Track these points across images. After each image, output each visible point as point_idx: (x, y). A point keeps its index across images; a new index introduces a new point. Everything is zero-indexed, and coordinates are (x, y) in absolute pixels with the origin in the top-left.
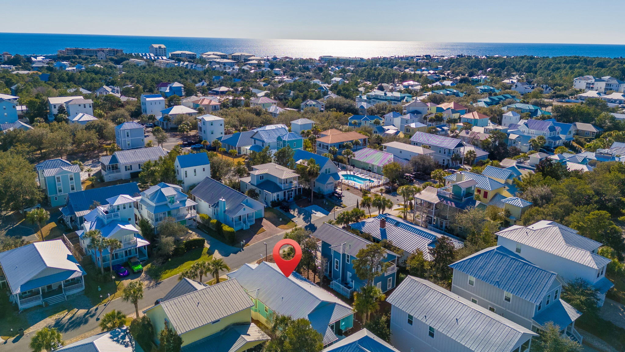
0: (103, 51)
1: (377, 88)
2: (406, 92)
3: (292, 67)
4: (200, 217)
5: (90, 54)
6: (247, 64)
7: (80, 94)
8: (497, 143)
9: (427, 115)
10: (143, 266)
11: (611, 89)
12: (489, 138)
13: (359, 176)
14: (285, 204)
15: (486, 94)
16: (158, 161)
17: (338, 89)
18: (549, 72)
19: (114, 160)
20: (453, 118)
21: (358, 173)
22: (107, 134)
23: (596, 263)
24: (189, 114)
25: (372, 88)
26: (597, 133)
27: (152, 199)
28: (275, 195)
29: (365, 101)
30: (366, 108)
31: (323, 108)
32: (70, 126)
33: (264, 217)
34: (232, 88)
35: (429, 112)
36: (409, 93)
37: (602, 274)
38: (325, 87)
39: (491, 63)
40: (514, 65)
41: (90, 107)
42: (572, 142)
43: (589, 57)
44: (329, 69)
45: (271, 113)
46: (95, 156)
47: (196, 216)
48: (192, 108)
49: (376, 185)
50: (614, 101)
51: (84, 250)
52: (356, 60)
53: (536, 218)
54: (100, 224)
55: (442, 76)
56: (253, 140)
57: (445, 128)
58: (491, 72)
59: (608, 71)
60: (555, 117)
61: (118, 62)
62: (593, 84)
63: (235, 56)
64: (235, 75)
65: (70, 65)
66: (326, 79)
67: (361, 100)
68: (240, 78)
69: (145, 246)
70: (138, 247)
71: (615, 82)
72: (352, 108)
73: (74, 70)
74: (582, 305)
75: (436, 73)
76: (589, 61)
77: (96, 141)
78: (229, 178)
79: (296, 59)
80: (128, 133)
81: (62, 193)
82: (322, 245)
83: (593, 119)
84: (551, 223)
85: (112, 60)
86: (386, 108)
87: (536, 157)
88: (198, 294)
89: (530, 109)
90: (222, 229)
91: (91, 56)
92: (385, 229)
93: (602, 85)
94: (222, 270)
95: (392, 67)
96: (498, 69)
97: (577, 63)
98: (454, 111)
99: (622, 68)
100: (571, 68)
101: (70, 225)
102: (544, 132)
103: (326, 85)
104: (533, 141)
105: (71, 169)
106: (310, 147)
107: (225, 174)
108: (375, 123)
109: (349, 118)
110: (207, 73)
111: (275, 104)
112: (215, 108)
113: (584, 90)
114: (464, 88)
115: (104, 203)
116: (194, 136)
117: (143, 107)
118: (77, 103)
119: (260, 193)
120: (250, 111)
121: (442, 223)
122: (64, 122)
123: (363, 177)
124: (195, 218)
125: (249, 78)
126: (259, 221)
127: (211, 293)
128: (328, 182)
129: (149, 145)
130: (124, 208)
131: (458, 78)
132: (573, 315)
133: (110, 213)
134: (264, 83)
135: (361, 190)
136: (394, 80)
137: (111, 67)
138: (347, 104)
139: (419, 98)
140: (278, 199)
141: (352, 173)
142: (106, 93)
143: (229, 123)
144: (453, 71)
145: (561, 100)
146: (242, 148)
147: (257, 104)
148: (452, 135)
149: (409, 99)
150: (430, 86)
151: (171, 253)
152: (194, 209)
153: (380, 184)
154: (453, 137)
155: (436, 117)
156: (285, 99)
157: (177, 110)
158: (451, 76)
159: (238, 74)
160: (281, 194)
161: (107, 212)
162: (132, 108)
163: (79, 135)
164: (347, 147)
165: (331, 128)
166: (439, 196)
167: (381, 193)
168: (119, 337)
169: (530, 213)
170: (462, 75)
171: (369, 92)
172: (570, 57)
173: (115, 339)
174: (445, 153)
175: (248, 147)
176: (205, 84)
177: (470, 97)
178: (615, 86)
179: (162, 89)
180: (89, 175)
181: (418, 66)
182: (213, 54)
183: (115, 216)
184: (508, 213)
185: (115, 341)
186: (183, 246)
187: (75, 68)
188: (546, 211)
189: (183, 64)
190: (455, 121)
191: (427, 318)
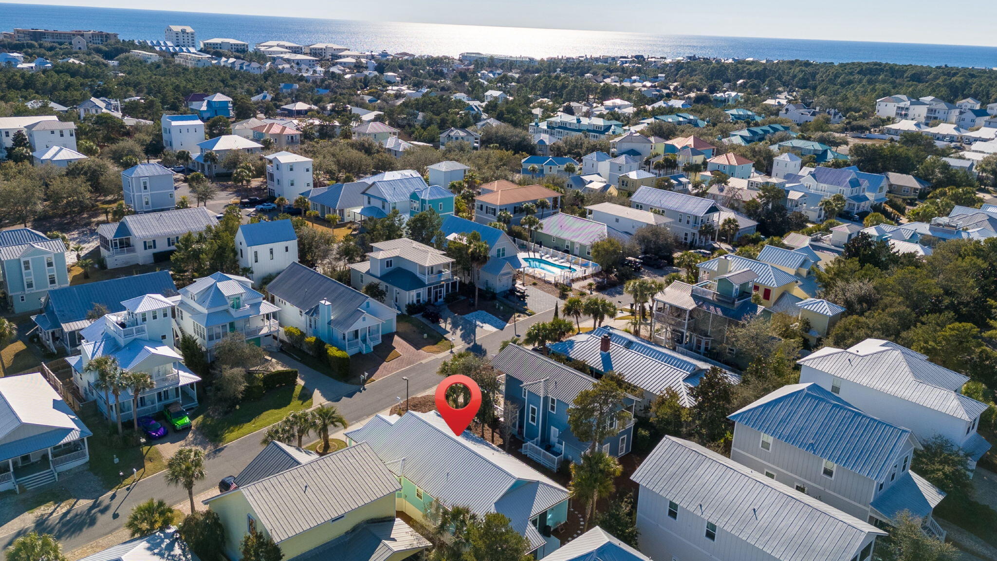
0: (82, 35)
1: (561, 109)
2: (611, 117)
3: (416, 70)
4: (286, 332)
5: (59, 40)
6: (337, 63)
7: (51, 112)
8: (770, 206)
9: (650, 158)
10: (192, 418)
11: (935, 118)
12: (758, 197)
13: (550, 260)
14: (431, 309)
15: (741, 123)
16: (204, 234)
17: (499, 109)
18: (836, 87)
19: (123, 230)
20: (694, 162)
21: (548, 256)
22: (105, 184)
23: (966, 411)
24: (248, 150)
25: (554, 110)
26: (921, 189)
27: (201, 302)
28: (414, 293)
29: (545, 132)
30: (547, 143)
31: (477, 143)
32: (38, 169)
33: (397, 333)
34: (315, 104)
35: (654, 152)
36: (617, 120)
37: (973, 428)
38: (476, 106)
39: (744, 71)
40: (780, 74)
41: (72, 135)
42: (883, 205)
43: (896, 65)
44: (477, 75)
45: (389, 150)
46: (83, 223)
47: (278, 330)
48: (251, 140)
49: (581, 276)
50: (941, 137)
51: (81, 391)
52: (522, 62)
53: (856, 334)
54: (112, 345)
55: (665, 91)
56: (366, 198)
57: (683, 180)
58: (743, 86)
59: (927, 87)
60: (854, 163)
61: (109, 56)
62: (907, 109)
63: (315, 49)
64: (318, 82)
65: (24, 58)
66: (476, 92)
67: (539, 131)
68: (327, 87)
69: (192, 385)
70: (182, 387)
71: (942, 106)
72: (525, 143)
73: (32, 67)
74: (947, 479)
75: (655, 87)
76: (897, 71)
77: (87, 196)
78: (330, 263)
79: (422, 57)
80: (145, 183)
81: (34, 290)
82: (507, 381)
83: (914, 168)
84: (887, 343)
85: (98, 51)
86: (581, 144)
87: (843, 230)
88: (303, 470)
89: (815, 150)
90: (327, 353)
91: (61, 44)
92: (609, 353)
93: (921, 111)
94: (335, 426)
95: (582, 75)
96: (756, 82)
97: (879, 75)
98: (695, 152)
99: (951, 83)
100: (870, 82)
101: (52, 347)
102: (842, 188)
103: (477, 103)
104: (826, 203)
105: (48, 247)
106: (464, 211)
107: (324, 257)
108: (566, 170)
109: (523, 160)
110: (270, 78)
111: (394, 134)
112: (292, 140)
113: (893, 119)
114: (706, 113)
115: (116, 308)
116: (258, 189)
117: (165, 136)
118: (47, 128)
119: (387, 291)
120: (353, 145)
121: (699, 342)
122: (27, 162)
123: (557, 263)
124: (276, 334)
125: (344, 88)
126: (388, 338)
127: (326, 469)
128: (502, 272)
129: (183, 205)
130: (155, 317)
131: (692, 95)
132: (933, 497)
133: (129, 326)
134: (370, 98)
135: (556, 285)
136: (588, 96)
137: (98, 64)
138: (517, 136)
139: (633, 129)
140: (418, 301)
141: (537, 256)
142: (97, 111)
143: (321, 167)
144: (683, 83)
145: (859, 135)
146: (347, 211)
147: (364, 134)
148: (695, 191)
149: (619, 130)
150: (649, 108)
151: (240, 396)
152: (275, 317)
153: (587, 274)
154: (697, 195)
155: (666, 160)
156: (410, 126)
157: (226, 143)
158: (680, 92)
159: (323, 81)
160: (423, 292)
161: (123, 325)
162: (146, 138)
163: (56, 185)
164: (528, 211)
165: (497, 179)
166: (695, 296)
167: (590, 289)
168: (163, 546)
169: (845, 327)
170: (697, 90)
171: (550, 117)
172: (867, 63)
173: (156, 551)
174: (688, 222)
175: (358, 210)
176: (269, 98)
177: (717, 127)
178: (942, 112)
179: (195, 105)
180: (78, 256)
181: (624, 73)
182: (278, 46)
183: (138, 331)
184: (807, 326)
185: (157, 554)
186: (261, 384)
187: (33, 65)
188: (871, 322)
189: (227, 61)
190: (696, 168)
191: (703, 508)
